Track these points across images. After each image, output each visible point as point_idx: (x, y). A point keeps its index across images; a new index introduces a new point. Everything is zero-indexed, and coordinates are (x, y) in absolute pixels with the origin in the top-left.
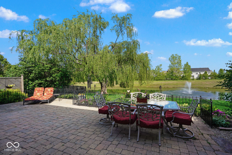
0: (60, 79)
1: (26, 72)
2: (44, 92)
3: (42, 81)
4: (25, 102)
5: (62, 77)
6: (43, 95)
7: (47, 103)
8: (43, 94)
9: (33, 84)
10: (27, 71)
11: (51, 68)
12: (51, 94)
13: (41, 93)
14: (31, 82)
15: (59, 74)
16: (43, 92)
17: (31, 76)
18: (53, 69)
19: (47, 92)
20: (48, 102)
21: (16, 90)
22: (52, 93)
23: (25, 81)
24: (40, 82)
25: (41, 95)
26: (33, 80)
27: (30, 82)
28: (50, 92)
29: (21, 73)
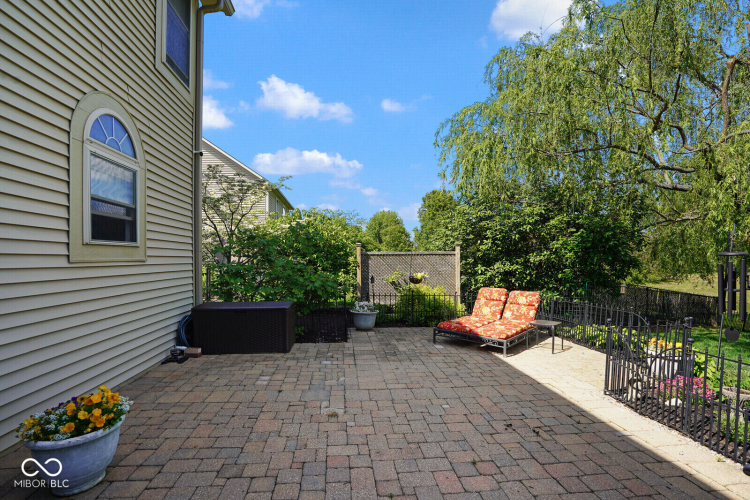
0: (578, 257)
1: (468, 234)
2: (505, 303)
3: (515, 267)
4: (439, 332)
5: (585, 253)
6: (499, 316)
7: (500, 351)
8: (502, 314)
9: (489, 274)
10: (472, 232)
11: (544, 219)
12: (526, 317)
13: (493, 309)
14: (483, 269)
15: (572, 241)
16: (501, 307)
17: (483, 247)
18: (552, 222)
19: (515, 307)
20: (504, 347)
21: (436, 291)
22: (532, 313)
23: (466, 264)
24: (508, 267)
25: (494, 314)
26: (488, 262)
27: (480, 268)
28: (524, 309)
29: (457, 239)
